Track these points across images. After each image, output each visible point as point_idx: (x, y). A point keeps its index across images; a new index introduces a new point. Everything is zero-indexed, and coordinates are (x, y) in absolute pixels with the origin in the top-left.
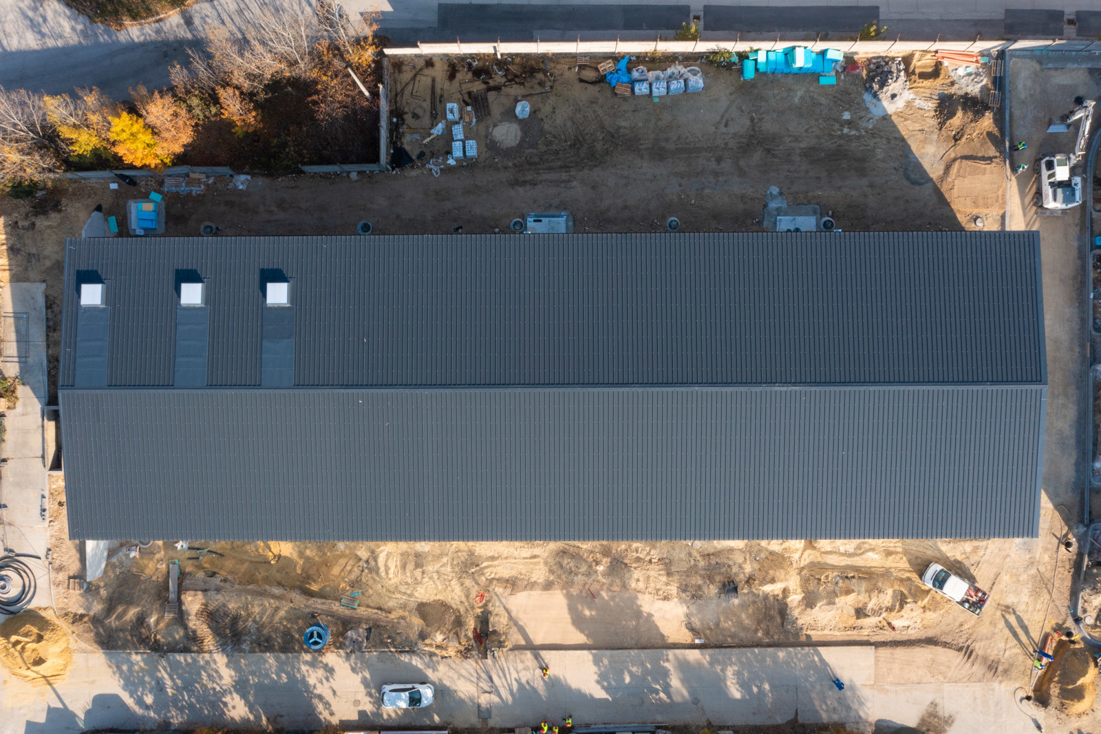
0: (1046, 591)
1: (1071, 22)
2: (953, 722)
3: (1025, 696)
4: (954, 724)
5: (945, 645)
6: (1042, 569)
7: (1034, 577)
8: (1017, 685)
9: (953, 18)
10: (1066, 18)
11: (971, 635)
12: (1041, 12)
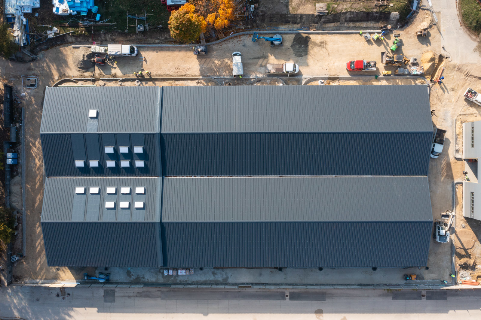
0: (439, 96)
1: (423, 296)
2: (474, 50)
3: (448, 59)
4: (473, 49)
5: (476, 77)
6: (440, 104)
7: (443, 101)
8: (451, 62)
9: (465, 297)
10: (425, 297)
11: (466, 81)
12: (434, 299)
